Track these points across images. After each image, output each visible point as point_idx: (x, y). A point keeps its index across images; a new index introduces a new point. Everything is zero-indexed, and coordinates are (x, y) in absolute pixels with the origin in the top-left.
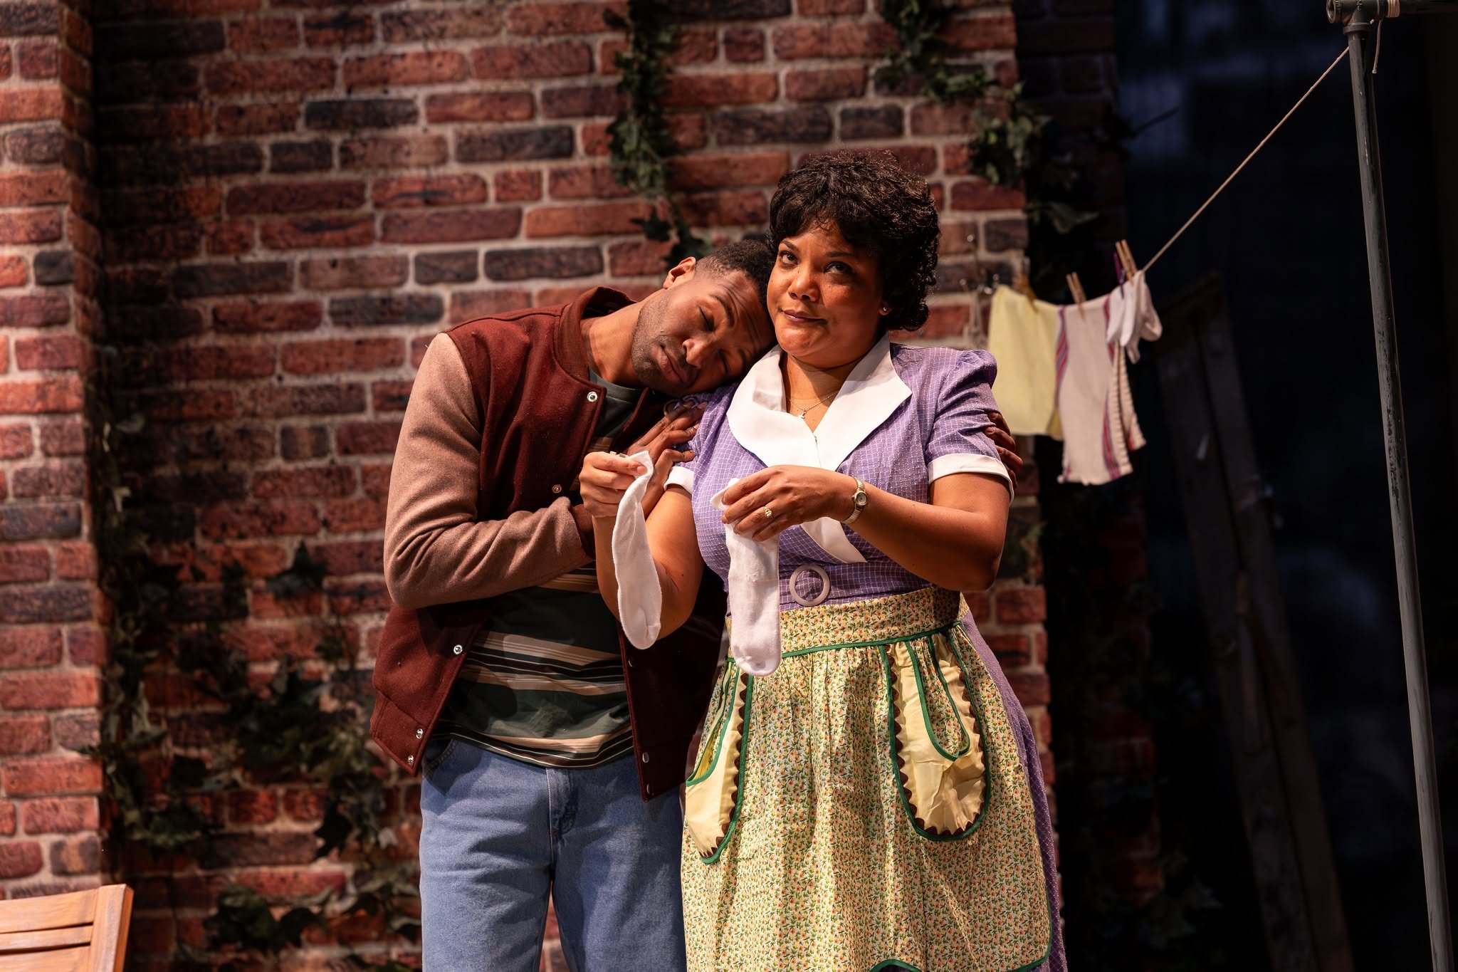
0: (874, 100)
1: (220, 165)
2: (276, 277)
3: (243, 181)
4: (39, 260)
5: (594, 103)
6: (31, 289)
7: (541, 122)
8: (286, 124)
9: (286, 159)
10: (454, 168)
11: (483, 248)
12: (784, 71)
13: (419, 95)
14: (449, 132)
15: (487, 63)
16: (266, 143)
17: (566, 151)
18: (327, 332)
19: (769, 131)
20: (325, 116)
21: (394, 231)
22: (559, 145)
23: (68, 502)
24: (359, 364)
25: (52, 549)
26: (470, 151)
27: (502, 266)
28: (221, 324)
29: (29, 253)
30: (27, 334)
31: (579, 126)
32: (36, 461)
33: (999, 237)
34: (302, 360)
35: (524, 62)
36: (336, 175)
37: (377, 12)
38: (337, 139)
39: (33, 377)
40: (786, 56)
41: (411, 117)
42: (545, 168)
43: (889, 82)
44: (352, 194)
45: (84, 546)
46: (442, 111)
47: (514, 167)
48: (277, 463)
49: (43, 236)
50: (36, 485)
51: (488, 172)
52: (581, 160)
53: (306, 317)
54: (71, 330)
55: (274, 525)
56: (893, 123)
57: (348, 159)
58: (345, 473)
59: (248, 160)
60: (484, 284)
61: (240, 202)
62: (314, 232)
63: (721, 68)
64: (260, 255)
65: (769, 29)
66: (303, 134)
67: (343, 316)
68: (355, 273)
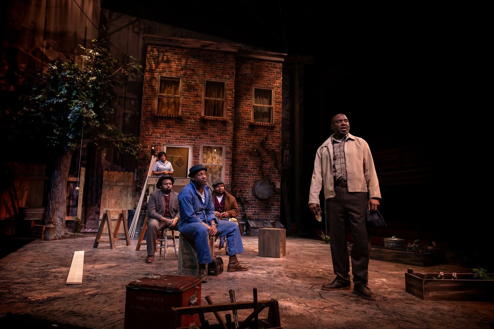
0: (273, 168)
1: (237, 168)
2: (240, 174)
3: (238, 169)
4: (230, 172)
5: (258, 166)
6: (229, 174)
7: (255, 167)
8: (241, 166)
9: (241, 168)
10: (250, 169)
11: (252, 174)
12: (269, 166)
13: (249, 165)
14: (250, 167)
15: (252, 164)
16: (240, 167)
17: (257, 169)
18: (243, 178)
19: (267, 169)
20: (243, 166)
21: (247, 172)
22: (256, 169)
23: (230, 186)
24: (244, 180)
25: (229, 188)
26: (251, 168)
27: (253, 175)
28: (237, 177)
29: (229, 172)
30: (229, 176)
31: (257, 168)
32: (228, 183)
33: (279, 176)
34: (241, 179)
35: (255, 164)
36: (244, 169)
37: (247, 160)
38: (244, 167)
39: (229, 179)
40: (269, 165)
41: (248, 166)
42: (255, 170)
43: (274, 167)
44: (244, 170)
45: (231, 188)
46: (250, 166)
47: (254, 170)
48: (239, 185)
49: (230, 171)
50: (228, 185)
51: (252, 170)
52: (257, 170)
53: (241, 177)
54: (231, 176)
55: (239, 188)
56: (274, 169)
57: (244, 168)
58: (243, 186)
59: (239, 168)
60: (251, 176)
61: (239, 170)
62: (242, 172)
63: (265, 165)
64: (239, 173)
65: (268, 163)
66: (242, 166)
67: (244, 177)
68: (244, 174)
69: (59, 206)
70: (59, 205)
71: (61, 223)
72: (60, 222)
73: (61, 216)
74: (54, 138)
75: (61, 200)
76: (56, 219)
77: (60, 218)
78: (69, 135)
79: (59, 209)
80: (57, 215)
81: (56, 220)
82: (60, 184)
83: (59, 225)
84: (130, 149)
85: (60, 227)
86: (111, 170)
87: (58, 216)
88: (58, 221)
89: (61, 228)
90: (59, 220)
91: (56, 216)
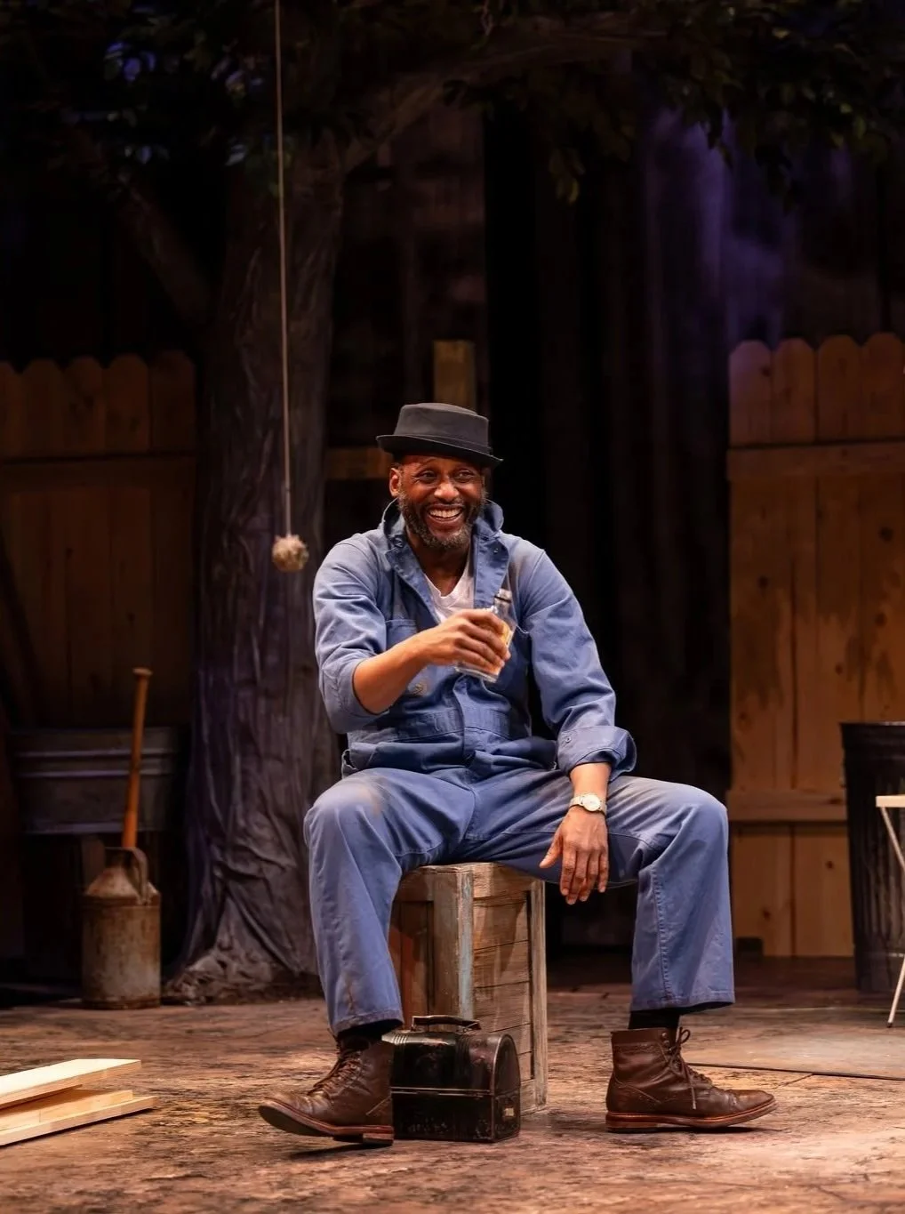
69: (262, 711)
70: (262, 702)
71: (284, 861)
72: (281, 847)
73: (282, 800)
74: (112, 117)
75: (272, 659)
76: (242, 823)
77: (280, 815)
78: (232, 69)
79: (261, 740)
80: (254, 787)
81: (245, 833)
82: (254, 513)
83: (271, 873)
84: (810, 95)
85: (279, 893)
86: (789, 334)
87: (257, 800)
88: (258, 841)
89: (288, 903)
90: (266, 833)
91: (244, 797)
